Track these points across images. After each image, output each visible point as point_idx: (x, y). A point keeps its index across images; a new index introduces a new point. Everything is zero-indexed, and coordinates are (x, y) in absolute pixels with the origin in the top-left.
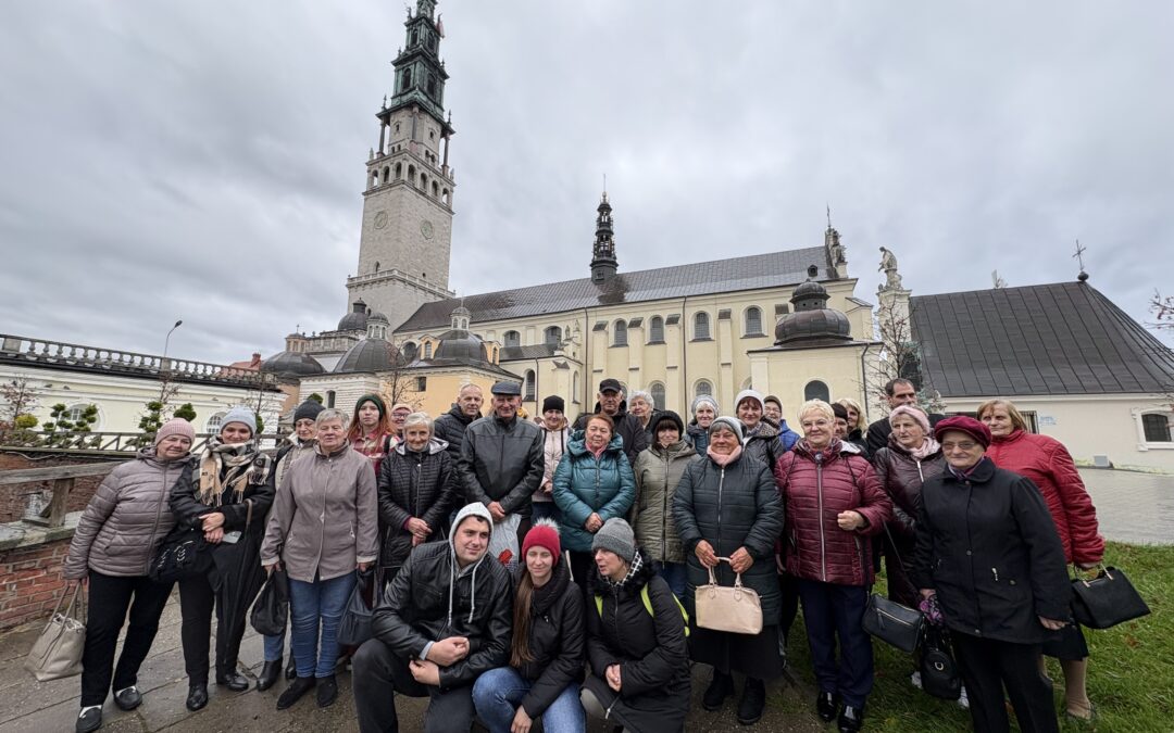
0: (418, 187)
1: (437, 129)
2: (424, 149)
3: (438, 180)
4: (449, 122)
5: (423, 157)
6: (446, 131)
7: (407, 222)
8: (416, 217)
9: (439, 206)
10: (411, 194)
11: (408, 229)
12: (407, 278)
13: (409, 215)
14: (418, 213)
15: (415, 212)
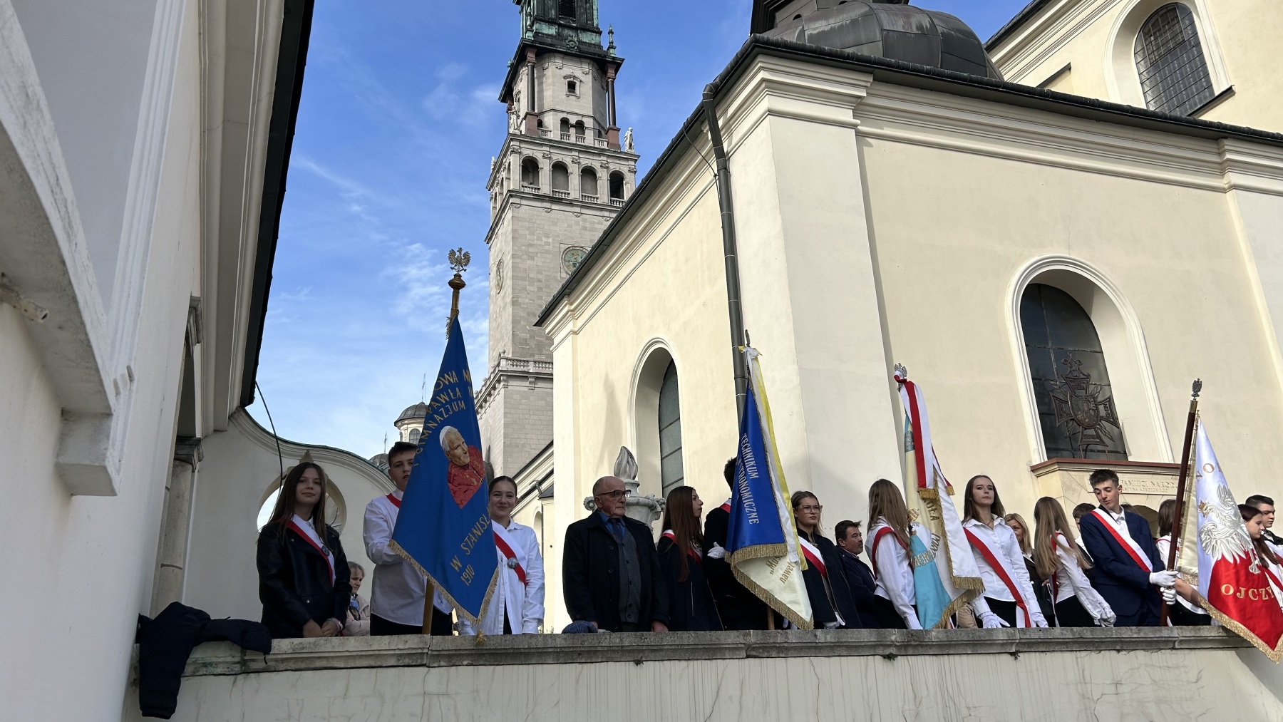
0: (548, 192)
1: (585, 71)
2: (558, 118)
3: (595, 163)
4: (612, 48)
5: (554, 133)
6: (606, 67)
7: (528, 262)
8: (547, 247)
9: (601, 210)
10: (529, 210)
11: (532, 275)
12: (531, 368)
13: (531, 250)
14: (550, 240)
15: (544, 239)
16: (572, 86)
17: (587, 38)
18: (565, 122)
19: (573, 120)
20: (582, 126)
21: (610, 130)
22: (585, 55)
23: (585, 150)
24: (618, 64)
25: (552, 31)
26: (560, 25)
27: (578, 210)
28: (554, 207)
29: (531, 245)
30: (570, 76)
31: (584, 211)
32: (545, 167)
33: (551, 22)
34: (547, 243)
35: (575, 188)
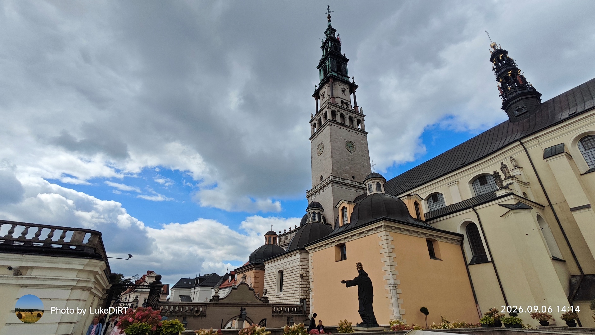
2: (340, 100)
3: (352, 115)
4: (354, 82)
7: (336, 144)
8: (341, 140)
9: (356, 130)
10: (335, 127)
11: (337, 149)
12: (340, 180)
13: (336, 140)
14: (342, 138)
15: (340, 137)
16: (343, 91)
18: (342, 102)
19: (345, 101)
20: (347, 104)
21: (356, 106)
22: (347, 83)
23: (350, 111)
24: (356, 87)
25: (336, 75)
26: (338, 74)
27: (349, 129)
28: (342, 127)
29: (336, 138)
30: (343, 88)
31: (351, 130)
32: (338, 114)
33: (335, 72)
34: (341, 139)
35: (347, 122)
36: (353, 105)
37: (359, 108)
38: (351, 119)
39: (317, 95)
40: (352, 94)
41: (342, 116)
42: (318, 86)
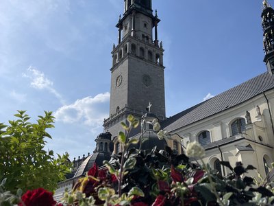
0: (138, 55)
1: (149, 21)
2: (141, 33)
3: (152, 49)
4: (156, 16)
5: (141, 38)
6: (155, 21)
7: (133, 77)
9: (154, 64)
11: (134, 82)
13: (134, 73)
16: (145, 25)
17: (148, 11)
18: (143, 35)
19: (146, 35)
20: (147, 38)
21: (156, 41)
22: (150, 16)
23: (150, 45)
24: (159, 21)
25: (139, 7)
26: (142, 6)
27: (147, 63)
30: (145, 21)
31: (149, 64)
32: (138, 48)
33: (139, 5)
34: (138, 72)
35: (147, 56)
36: (154, 39)
37: (159, 43)
38: (150, 53)
39: (120, 25)
40: (154, 28)
41: (142, 49)
42: (122, 17)
